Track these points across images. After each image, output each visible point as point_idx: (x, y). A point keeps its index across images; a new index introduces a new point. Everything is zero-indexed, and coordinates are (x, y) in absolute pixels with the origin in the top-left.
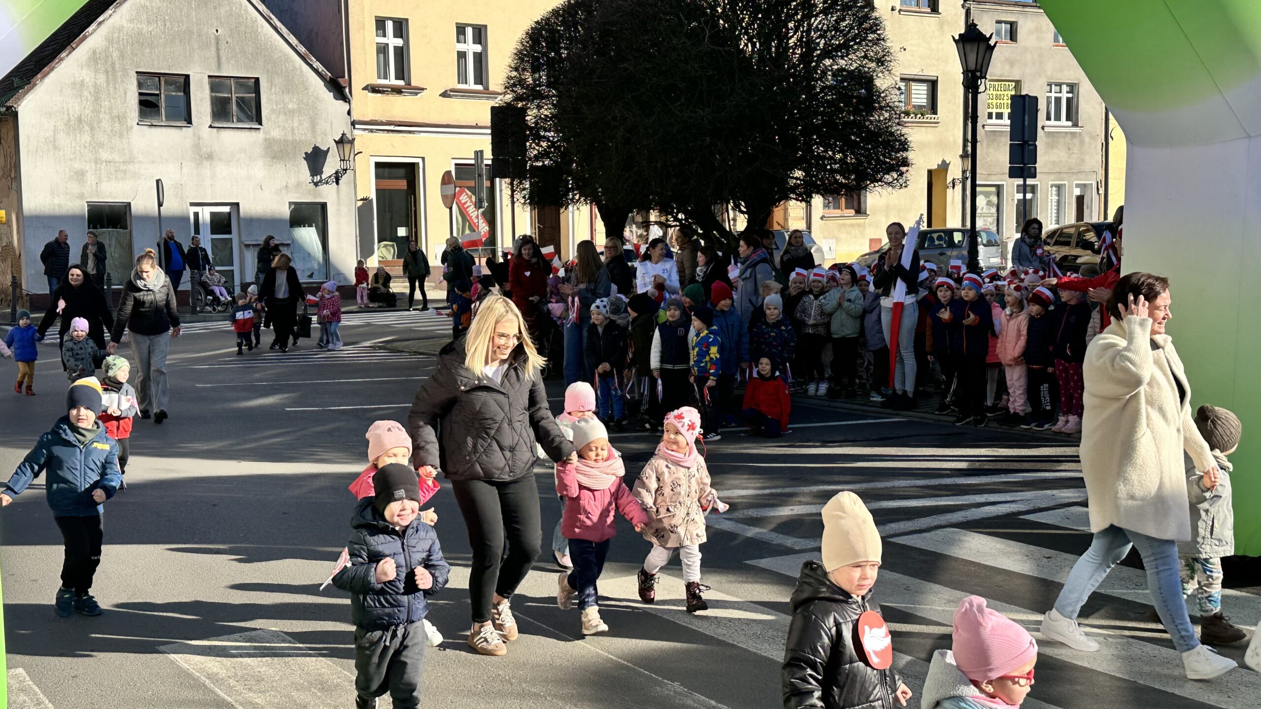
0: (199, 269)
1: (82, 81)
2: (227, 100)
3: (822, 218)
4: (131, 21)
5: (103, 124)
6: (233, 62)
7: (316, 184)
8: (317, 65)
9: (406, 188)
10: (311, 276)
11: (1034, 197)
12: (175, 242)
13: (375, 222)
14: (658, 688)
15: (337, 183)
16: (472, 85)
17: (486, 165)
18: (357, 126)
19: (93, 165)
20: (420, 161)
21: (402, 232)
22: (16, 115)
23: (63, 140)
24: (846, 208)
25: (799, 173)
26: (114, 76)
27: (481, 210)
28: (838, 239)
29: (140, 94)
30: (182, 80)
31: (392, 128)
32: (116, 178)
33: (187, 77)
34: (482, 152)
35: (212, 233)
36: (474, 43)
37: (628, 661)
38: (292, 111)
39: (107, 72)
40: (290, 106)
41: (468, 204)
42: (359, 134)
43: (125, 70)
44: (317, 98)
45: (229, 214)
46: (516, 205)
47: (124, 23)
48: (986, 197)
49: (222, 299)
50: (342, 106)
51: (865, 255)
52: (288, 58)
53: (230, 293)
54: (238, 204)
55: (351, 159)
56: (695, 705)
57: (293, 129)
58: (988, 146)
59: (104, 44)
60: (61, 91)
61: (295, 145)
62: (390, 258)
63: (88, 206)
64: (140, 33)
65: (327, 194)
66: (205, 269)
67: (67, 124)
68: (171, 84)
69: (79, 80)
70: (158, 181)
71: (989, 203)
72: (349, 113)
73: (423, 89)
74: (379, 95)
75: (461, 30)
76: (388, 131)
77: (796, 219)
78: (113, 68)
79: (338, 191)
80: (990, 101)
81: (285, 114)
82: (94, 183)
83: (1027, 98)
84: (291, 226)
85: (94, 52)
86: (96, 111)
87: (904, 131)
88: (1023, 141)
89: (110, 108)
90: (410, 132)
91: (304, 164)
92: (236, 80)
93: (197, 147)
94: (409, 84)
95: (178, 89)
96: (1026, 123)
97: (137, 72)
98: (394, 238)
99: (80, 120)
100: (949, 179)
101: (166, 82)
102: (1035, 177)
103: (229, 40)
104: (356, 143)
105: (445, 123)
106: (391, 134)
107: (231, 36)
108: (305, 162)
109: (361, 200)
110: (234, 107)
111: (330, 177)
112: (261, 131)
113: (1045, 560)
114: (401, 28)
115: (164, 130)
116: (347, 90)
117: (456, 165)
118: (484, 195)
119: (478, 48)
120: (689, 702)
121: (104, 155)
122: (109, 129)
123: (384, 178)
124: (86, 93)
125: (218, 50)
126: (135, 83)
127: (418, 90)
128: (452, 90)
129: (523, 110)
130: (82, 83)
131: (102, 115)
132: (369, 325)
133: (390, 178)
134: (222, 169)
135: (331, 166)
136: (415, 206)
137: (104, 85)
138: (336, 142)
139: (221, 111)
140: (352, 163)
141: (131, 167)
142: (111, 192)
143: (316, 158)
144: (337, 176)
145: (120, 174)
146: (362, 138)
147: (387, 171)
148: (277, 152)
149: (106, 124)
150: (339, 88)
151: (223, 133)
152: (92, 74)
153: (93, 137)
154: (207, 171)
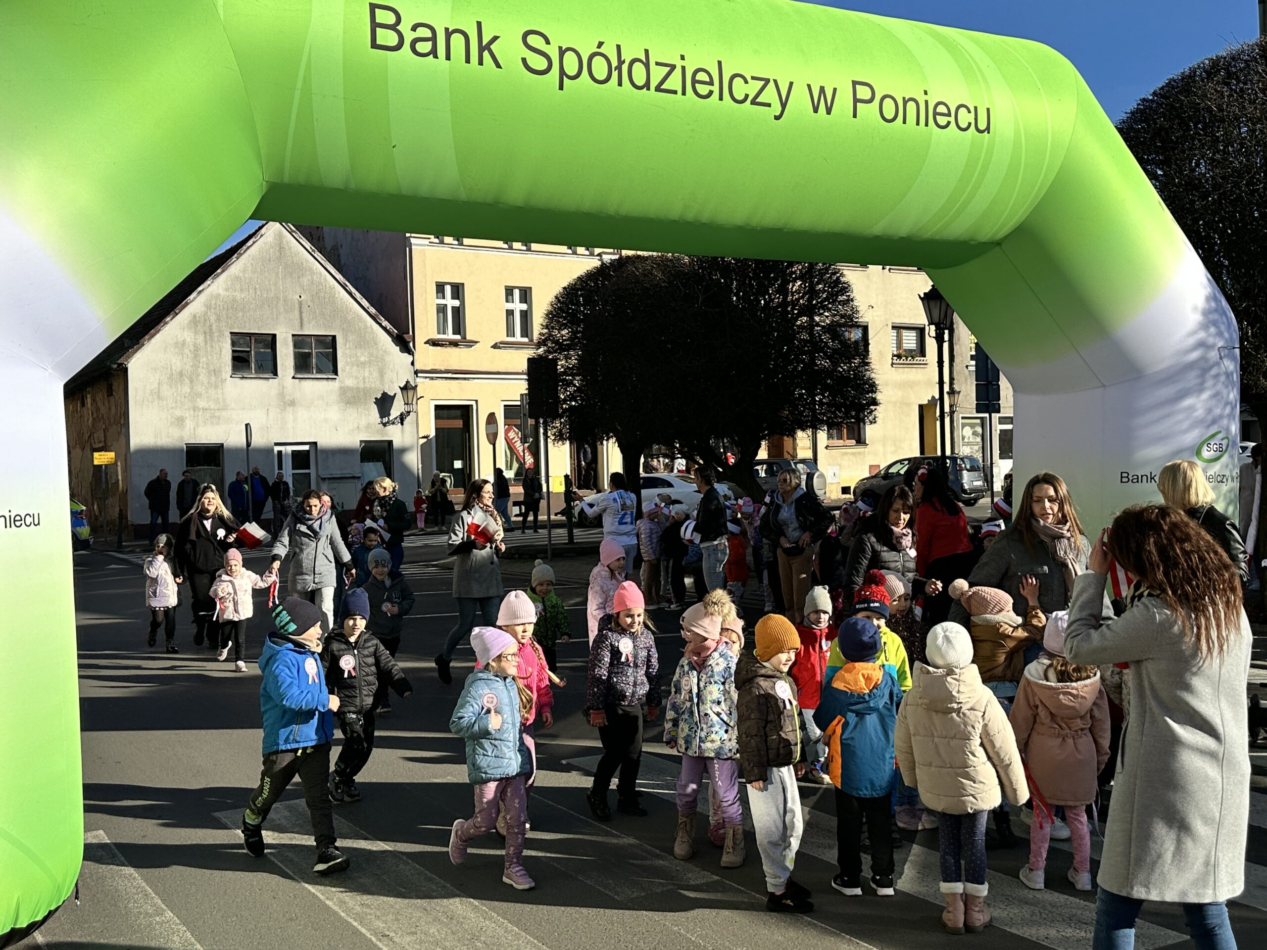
1: (184, 341)
2: (309, 355)
3: (826, 448)
4: (227, 290)
5: (201, 378)
6: (313, 322)
7: (385, 425)
8: (385, 323)
9: (461, 426)
12: (261, 476)
13: (434, 457)
15: (402, 424)
16: (518, 338)
18: (419, 375)
19: (192, 412)
20: (473, 403)
21: (458, 464)
22: (126, 369)
23: (166, 391)
24: (848, 439)
26: (211, 336)
27: (527, 445)
28: (840, 465)
29: (233, 351)
30: (270, 339)
31: (449, 375)
32: (212, 423)
33: (274, 336)
35: (293, 469)
36: (521, 302)
38: (364, 363)
39: (205, 333)
40: (362, 359)
41: (516, 439)
42: (421, 381)
43: (220, 331)
44: (385, 352)
45: (308, 451)
46: (549, 440)
47: (222, 292)
48: (973, 428)
50: (406, 358)
51: (864, 479)
52: (360, 318)
54: (315, 443)
55: (414, 402)
57: (364, 378)
59: (203, 309)
60: (165, 351)
61: (366, 392)
63: (186, 446)
64: (234, 300)
65: (394, 433)
67: (171, 377)
68: (261, 343)
69: (181, 340)
70: (247, 425)
72: (413, 364)
73: (477, 342)
74: (439, 348)
75: (509, 291)
76: (446, 378)
77: (803, 448)
78: (211, 330)
79: (402, 430)
81: (358, 366)
82: (192, 428)
84: (362, 462)
85: (195, 316)
86: (196, 367)
88: (987, 381)
89: (208, 364)
90: (465, 379)
91: (374, 410)
92: (316, 338)
93: (282, 395)
94: (465, 338)
95: (266, 347)
97: (231, 333)
98: (452, 470)
99: (181, 374)
101: (255, 341)
102: (999, 411)
103: (310, 304)
104: (418, 389)
105: (495, 370)
106: (448, 381)
107: (312, 301)
108: (375, 406)
109: (423, 437)
110: (314, 360)
111: (396, 418)
112: (337, 380)
114: (458, 290)
115: (253, 381)
116: (411, 344)
117: (505, 406)
118: (528, 431)
119: (524, 307)
121: (201, 404)
122: (206, 381)
123: (443, 418)
124: (187, 351)
125: (301, 313)
126: (229, 342)
127: (471, 343)
128: (501, 343)
129: (555, 361)
130: (184, 343)
131: (200, 370)
132: (426, 546)
133: (448, 418)
134: (302, 413)
135: (397, 409)
136: (469, 440)
137: (203, 344)
138: (402, 389)
139: (303, 364)
140: (414, 406)
141: (224, 413)
142: (207, 435)
143: (384, 403)
144: (402, 418)
145: (215, 419)
146: (424, 385)
147: (446, 412)
148: (350, 398)
149: (203, 378)
150: (404, 342)
151: (304, 383)
152: (192, 335)
153: (192, 388)
154: (289, 415)
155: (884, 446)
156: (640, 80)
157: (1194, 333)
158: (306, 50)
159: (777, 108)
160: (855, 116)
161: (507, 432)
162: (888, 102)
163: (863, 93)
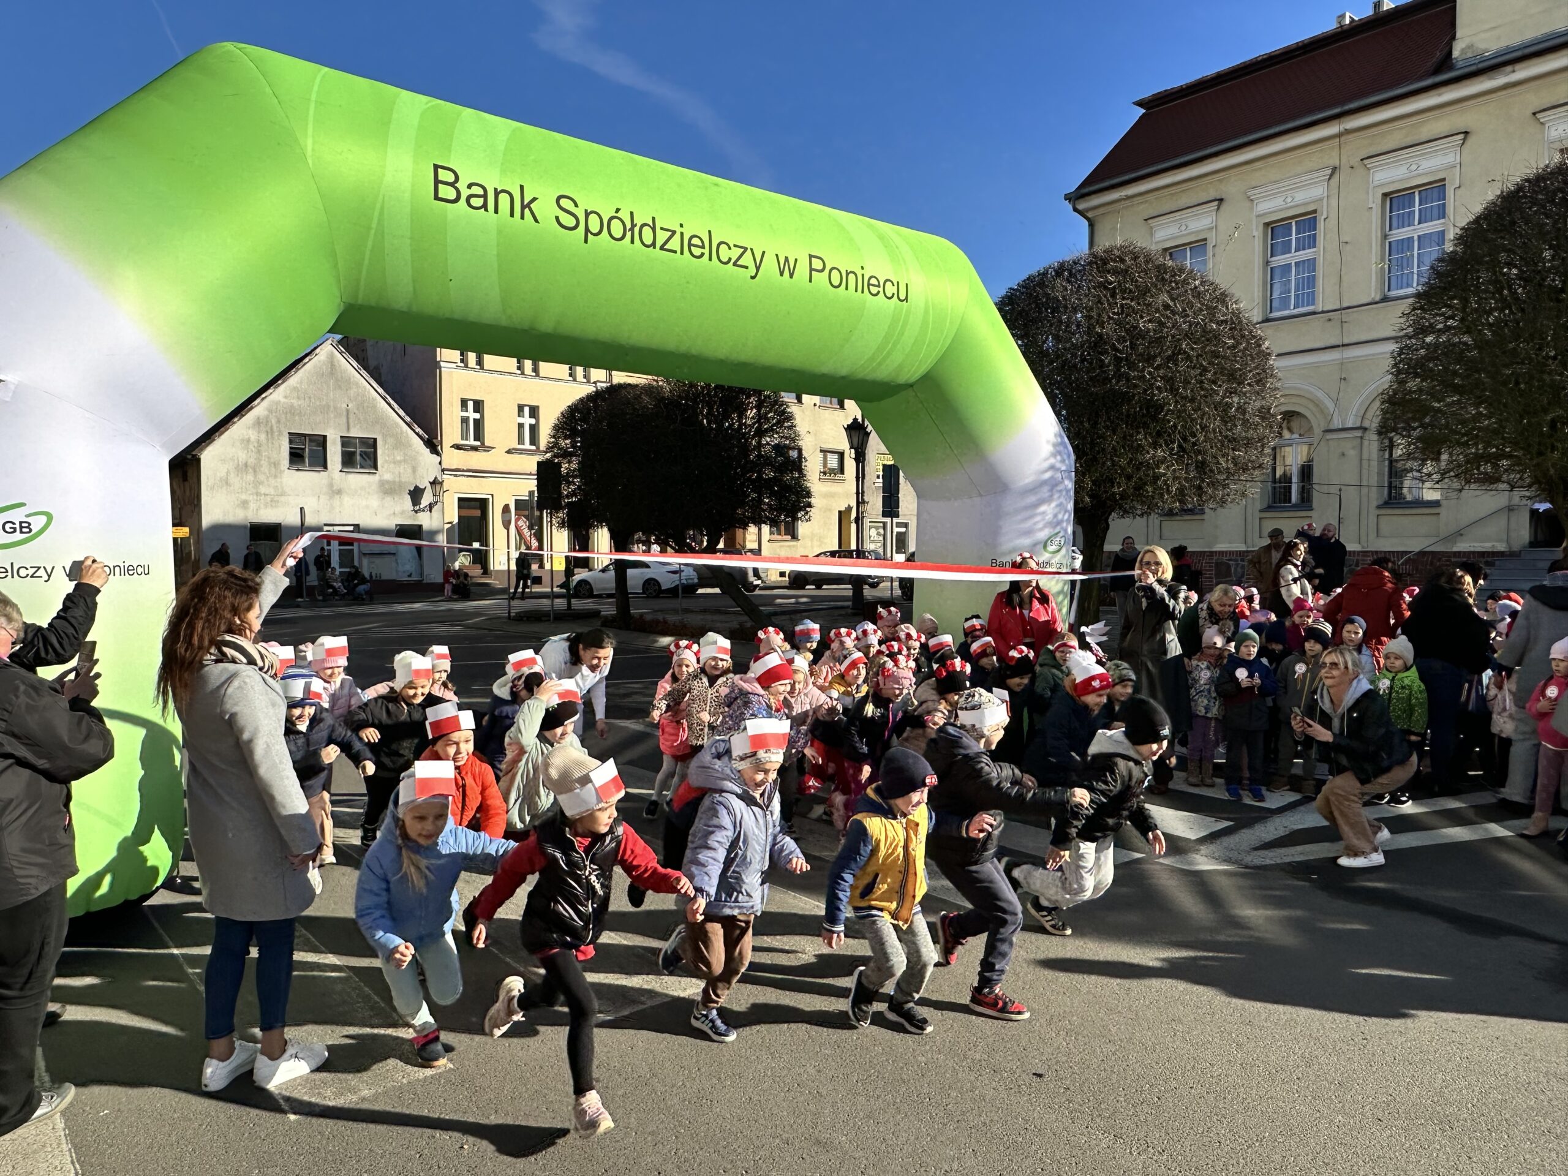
1: (248, 438)
2: (354, 453)
3: (769, 540)
4: (285, 397)
5: (262, 469)
6: (358, 427)
7: (416, 512)
8: (418, 430)
9: (479, 516)
10: (410, 576)
13: (457, 538)
15: (431, 511)
16: (527, 446)
17: (534, 501)
18: (446, 472)
19: (255, 497)
20: (489, 497)
22: (199, 461)
23: (234, 480)
24: (785, 535)
26: (272, 435)
27: (533, 532)
29: (291, 448)
30: (321, 439)
31: (472, 474)
32: (272, 506)
33: (325, 437)
35: (339, 545)
36: (530, 417)
38: (400, 462)
39: (267, 432)
40: (398, 458)
41: (522, 527)
42: (447, 479)
43: (280, 431)
44: (418, 453)
45: (352, 531)
47: (283, 400)
48: (877, 529)
50: (436, 459)
52: (397, 425)
54: (358, 525)
55: (441, 495)
57: (400, 474)
58: (877, 496)
59: (266, 413)
61: (401, 485)
62: (467, 564)
63: (250, 524)
64: (292, 406)
65: (423, 518)
67: (237, 468)
68: (313, 442)
70: (302, 509)
71: (878, 534)
72: (440, 463)
73: (493, 448)
74: (462, 451)
75: (521, 408)
76: (468, 476)
77: (751, 541)
78: (272, 430)
79: (431, 517)
81: (394, 463)
82: (255, 509)
85: (257, 419)
86: (258, 459)
87: (809, 485)
88: (891, 493)
89: (268, 457)
90: (486, 477)
91: (408, 499)
92: (360, 440)
93: (331, 485)
94: (483, 444)
95: (318, 445)
96: (892, 483)
97: (289, 433)
98: (470, 550)
99: (246, 465)
100: (853, 517)
101: (309, 440)
102: (898, 516)
103: (356, 412)
104: (445, 483)
105: (511, 471)
106: (470, 478)
107: (358, 409)
108: (409, 497)
109: (448, 523)
110: (358, 457)
111: (426, 507)
112: (377, 474)
114: (478, 406)
115: (307, 473)
116: (439, 448)
117: (514, 500)
118: (535, 521)
119: (533, 421)
121: (263, 490)
122: (267, 472)
123: (464, 508)
124: (251, 447)
125: (348, 418)
126: (287, 440)
127: (489, 449)
128: (514, 449)
129: (559, 465)
130: (248, 440)
131: (262, 462)
132: (450, 610)
133: (469, 508)
134: (347, 500)
135: (427, 499)
136: (485, 528)
137: (265, 442)
138: (431, 483)
139: (348, 460)
140: (441, 498)
141: (282, 499)
142: (268, 516)
143: (416, 494)
144: (431, 507)
145: (273, 503)
146: (449, 480)
147: (466, 504)
148: (388, 489)
149: (265, 468)
150: (433, 445)
151: (351, 476)
152: (256, 434)
153: (255, 476)
154: (336, 501)
155: (812, 540)
156: (648, 240)
157: (1046, 459)
158: (381, 196)
159: (752, 271)
160: (810, 281)
161: (517, 521)
162: (834, 272)
163: (817, 264)
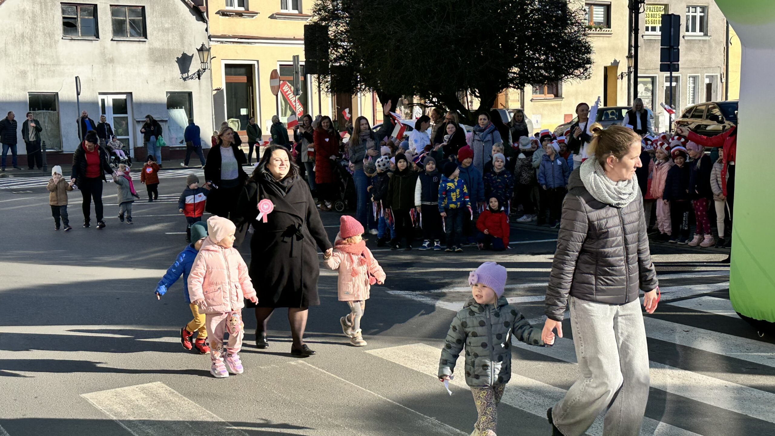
0: (105, 138)
1: (24, 9)
2: (123, 22)
3: (531, 100)
5: (38, 39)
7: (185, 79)
9: (246, 81)
11: (677, 84)
12: (89, 119)
13: (225, 105)
14: (421, 421)
15: (199, 78)
16: (290, 10)
17: (301, 65)
18: (212, 39)
19: (32, 67)
20: (255, 63)
21: (244, 112)
23: (12, 50)
24: (548, 93)
25: (515, 70)
26: (46, 5)
27: (298, 97)
28: (542, 115)
29: (64, 18)
30: (92, 8)
31: (236, 40)
32: (48, 76)
33: (96, 6)
34: (298, 56)
35: (114, 113)
37: (400, 403)
38: (168, 29)
39: (41, 3)
40: (166, 26)
41: (289, 92)
42: (214, 45)
43: (53, 2)
44: (185, 20)
45: (126, 100)
46: (322, 92)
48: (644, 85)
49: (121, 158)
50: (201, 25)
51: (561, 125)
53: (127, 154)
54: (131, 93)
55: (209, 62)
56: (446, 432)
57: (168, 41)
58: (646, 50)
60: (9, 16)
61: (170, 52)
62: (235, 130)
63: (29, 95)
65: (192, 86)
66: (109, 138)
67: (14, 39)
68: (85, 11)
69: (21, 8)
70: (76, 78)
71: (646, 89)
72: (207, 30)
73: (257, 13)
74: (227, 17)
76: (234, 42)
77: (514, 101)
78: (45, 0)
79: (200, 84)
80: (647, 19)
81: (163, 31)
82: (33, 79)
83: (673, 16)
84: (168, 108)
86: (34, 30)
87: (588, 39)
88: (670, 46)
89: (43, 28)
90: (248, 43)
91: (176, 65)
92: (129, 8)
93: (103, 54)
94: (248, 10)
95: (90, 15)
96: (672, 33)
97: (61, 3)
98: (239, 116)
99: (23, 36)
100: (619, 73)
101: (81, 10)
102: (678, 71)
104: (211, 50)
105: (271, 37)
106: (235, 45)
108: (177, 64)
109: (216, 90)
110: (128, 26)
111: (194, 74)
112: (147, 43)
113: (685, 333)
115: (80, 42)
116: (205, 14)
117: (280, 65)
118: (300, 86)
120: (442, 431)
122: (42, 42)
123: (231, 75)
124: (26, 17)
126: (60, 10)
127: (253, 14)
128: (277, 14)
129: (326, 27)
130: (24, 11)
131: (37, 33)
133: (235, 75)
134: (120, 70)
135: (194, 67)
136: (253, 94)
137: (39, 12)
138: (199, 50)
139: (119, 29)
140: (209, 64)
141: (58, 68)
142: (45, 86)
143: (184, 61)
144: (199, 74)
145: (51, 73)
146: (215, 47)
147: (233, 70)
148: (158, 57)
149: (40, 38)
150: (199, 13)
151: (120, 44)
152: (31, 4)
153: (32, 47)
154: (110, 70)
155: (576, 99)
161: (282, 86)
